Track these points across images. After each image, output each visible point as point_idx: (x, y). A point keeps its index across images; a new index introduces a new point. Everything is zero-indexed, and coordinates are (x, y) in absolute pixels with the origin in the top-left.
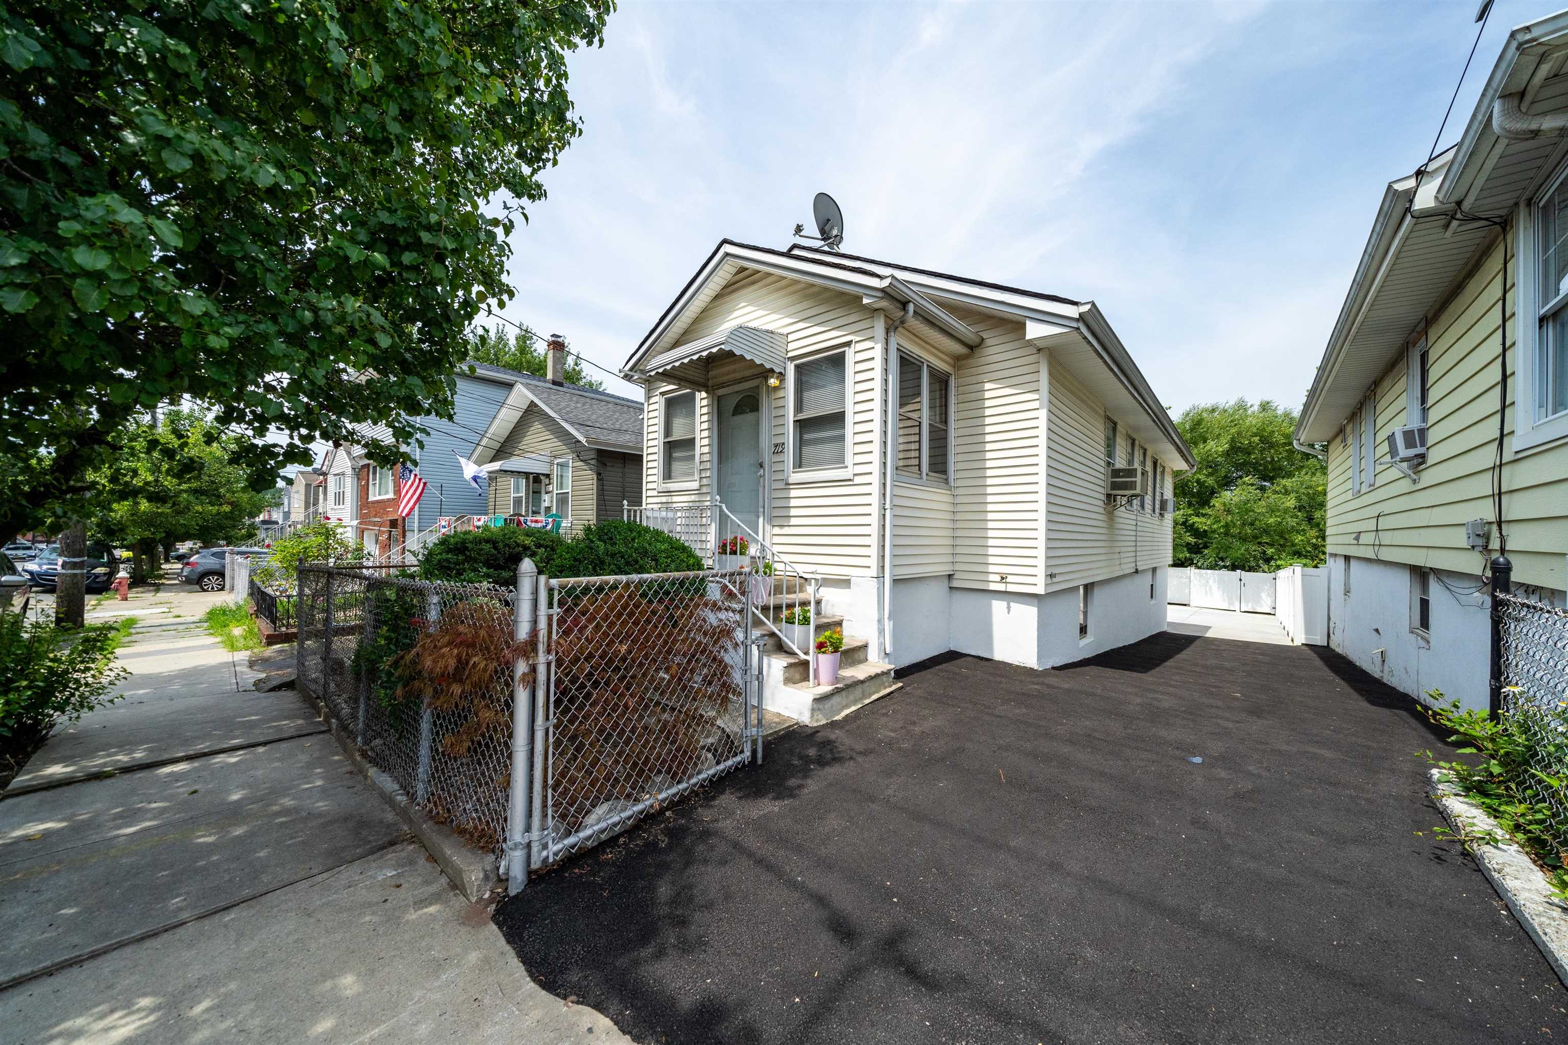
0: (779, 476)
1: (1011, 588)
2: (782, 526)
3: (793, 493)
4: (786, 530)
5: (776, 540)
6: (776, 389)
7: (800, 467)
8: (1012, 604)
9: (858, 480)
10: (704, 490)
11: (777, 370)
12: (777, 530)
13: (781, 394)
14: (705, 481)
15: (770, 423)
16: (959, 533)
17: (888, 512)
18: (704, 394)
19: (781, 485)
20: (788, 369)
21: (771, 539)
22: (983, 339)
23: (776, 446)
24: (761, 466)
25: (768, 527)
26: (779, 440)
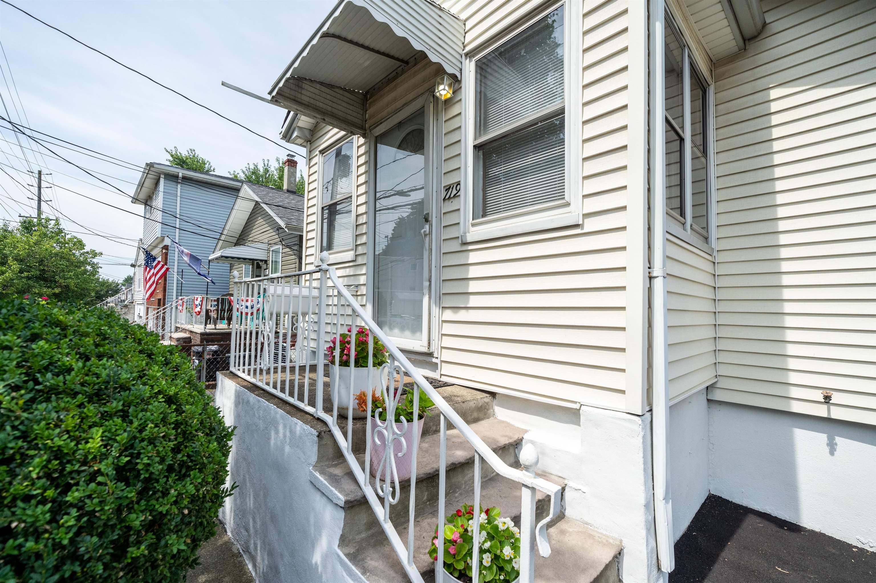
0: (452, 233)
1: (837, 414)
2: (456, 309)
3: (473, 257)
4: (462, 315)
5: (447, 329)
6: (448, 103)
7: (484, 215)
8: (839, 440)
9: (590, 225)
10: (360, 261)
11: (449, 70)
12: (448, 315)
13: (454, 110)
14: (360, 250)
15: (439, 154)
16: (722, 319)
17: (658, 285)
18: (362, 140)
19: (455, 246)
20: (465, 73)
21: (440, 328)
22: (765, 25)
23: (448, 188)
24: (427, 220)
25: (435, 310)
26: (451, 180)
